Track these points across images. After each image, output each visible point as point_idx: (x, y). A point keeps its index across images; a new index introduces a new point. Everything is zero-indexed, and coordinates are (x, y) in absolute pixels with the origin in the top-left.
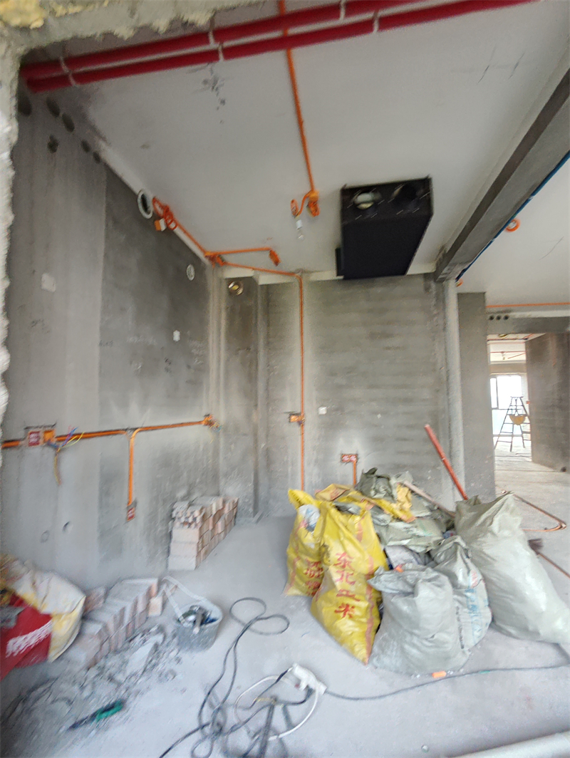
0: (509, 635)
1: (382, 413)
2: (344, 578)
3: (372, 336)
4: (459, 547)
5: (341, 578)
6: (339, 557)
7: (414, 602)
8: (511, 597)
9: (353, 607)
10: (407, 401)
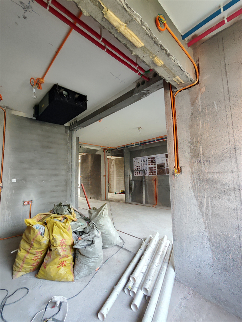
0: (107, 248)
1: (45, 181)
2: (63, 250)
3: (43, 147)
4: (94, 225)
5: (62, 250)
6: (61, 241)
7: (94, 246)
8: (108, 235)
9: (66, 261)
10: (56, 175)
